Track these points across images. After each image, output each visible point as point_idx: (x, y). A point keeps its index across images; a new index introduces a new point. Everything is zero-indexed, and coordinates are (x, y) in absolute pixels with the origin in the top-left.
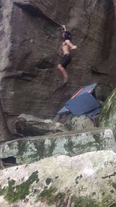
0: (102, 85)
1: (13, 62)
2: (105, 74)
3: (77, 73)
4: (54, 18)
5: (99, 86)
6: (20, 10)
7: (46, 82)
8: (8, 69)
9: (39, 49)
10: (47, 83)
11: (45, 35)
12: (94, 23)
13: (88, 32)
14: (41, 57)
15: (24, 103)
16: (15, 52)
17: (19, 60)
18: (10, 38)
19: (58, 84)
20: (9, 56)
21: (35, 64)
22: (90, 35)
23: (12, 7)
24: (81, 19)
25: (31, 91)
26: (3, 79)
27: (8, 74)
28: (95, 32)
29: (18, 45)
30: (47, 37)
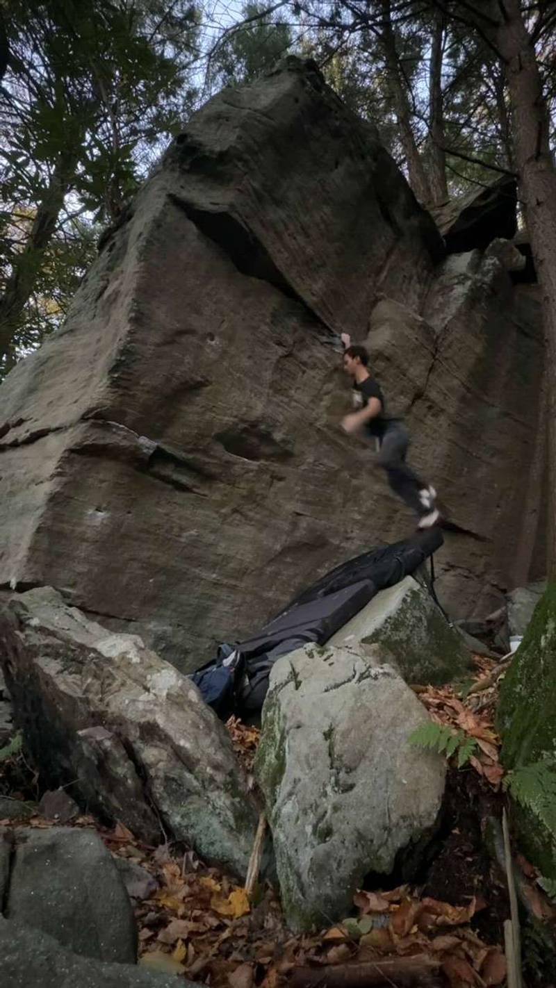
0: (459, 571)
1: (121, 395)
2: (476, 537)
3: (373, 507)
4: (315, 299)
5: (452, 573)
6: (192, 227)
7: (250, 510)
8: (96, 417)
9: (239, 378)
10: (251, 514)
11: (272, 344)
12: (450, 361)
13: (428, 380)
14: (245, 409)
15: (142, 568)
16: (140, 359)
17: (148, 392)
18: (130, 307)
19: (295, 525)
20: (113, 370)
21: (216, 430)
22: (433, 395)
23: (160, 207)
24: (408, 331)
25: (182, 529)
26: (71, 451)
27: (94, 437)
28: (450, 389)
29: (155, 338)
30: (281, 351)
